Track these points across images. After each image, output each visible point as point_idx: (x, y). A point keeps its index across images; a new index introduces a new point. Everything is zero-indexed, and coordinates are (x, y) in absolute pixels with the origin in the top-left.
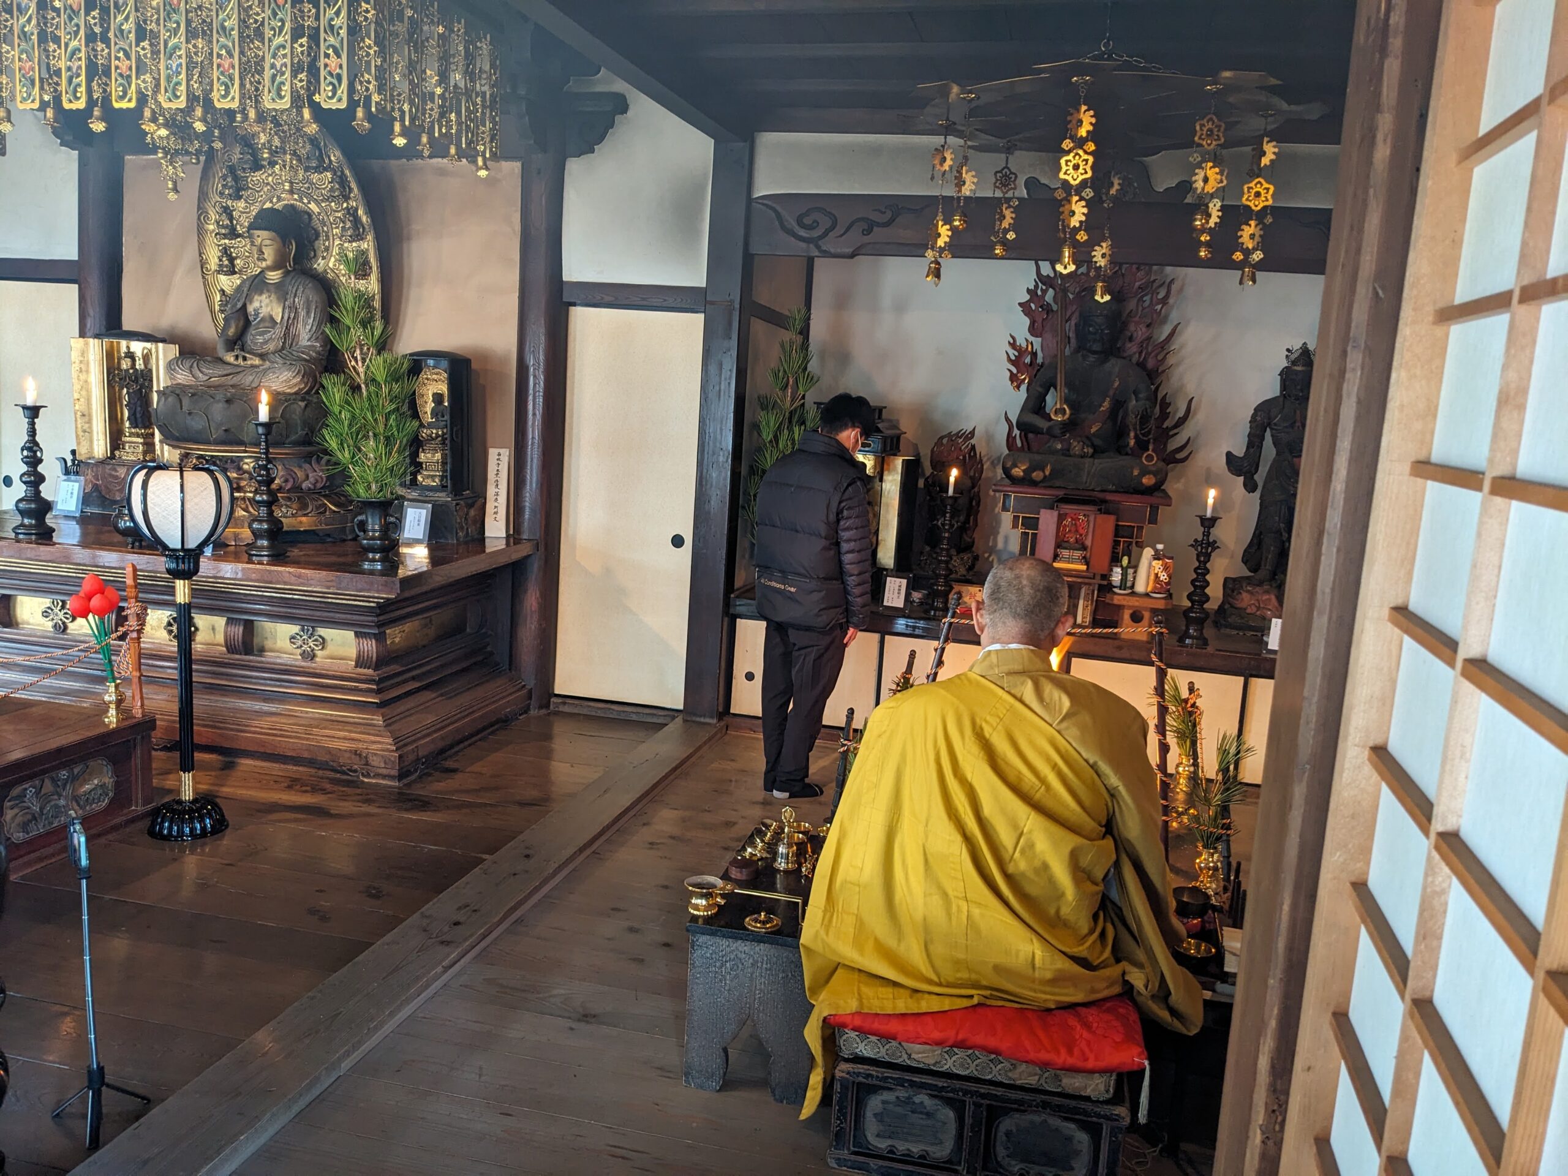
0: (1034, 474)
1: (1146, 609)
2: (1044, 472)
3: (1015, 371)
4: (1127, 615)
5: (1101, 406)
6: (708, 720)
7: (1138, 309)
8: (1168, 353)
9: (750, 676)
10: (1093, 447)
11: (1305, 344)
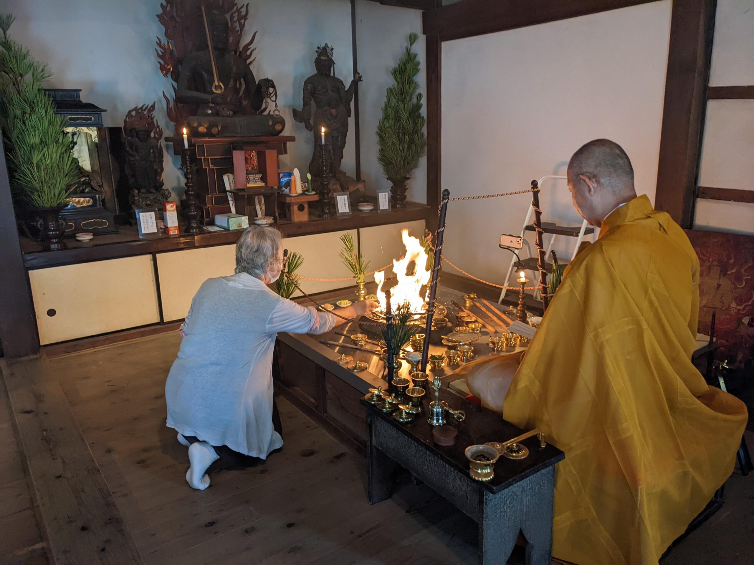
0: (213, 130)
1: (304, 202)
2: (218, 128)
3: (163, 63)
4: (296, 207)
6: (32, 357)
7: (231, 22)
8: (253, 50)
9: (52, 313)
10: (232, 110)
11: (326, 44)
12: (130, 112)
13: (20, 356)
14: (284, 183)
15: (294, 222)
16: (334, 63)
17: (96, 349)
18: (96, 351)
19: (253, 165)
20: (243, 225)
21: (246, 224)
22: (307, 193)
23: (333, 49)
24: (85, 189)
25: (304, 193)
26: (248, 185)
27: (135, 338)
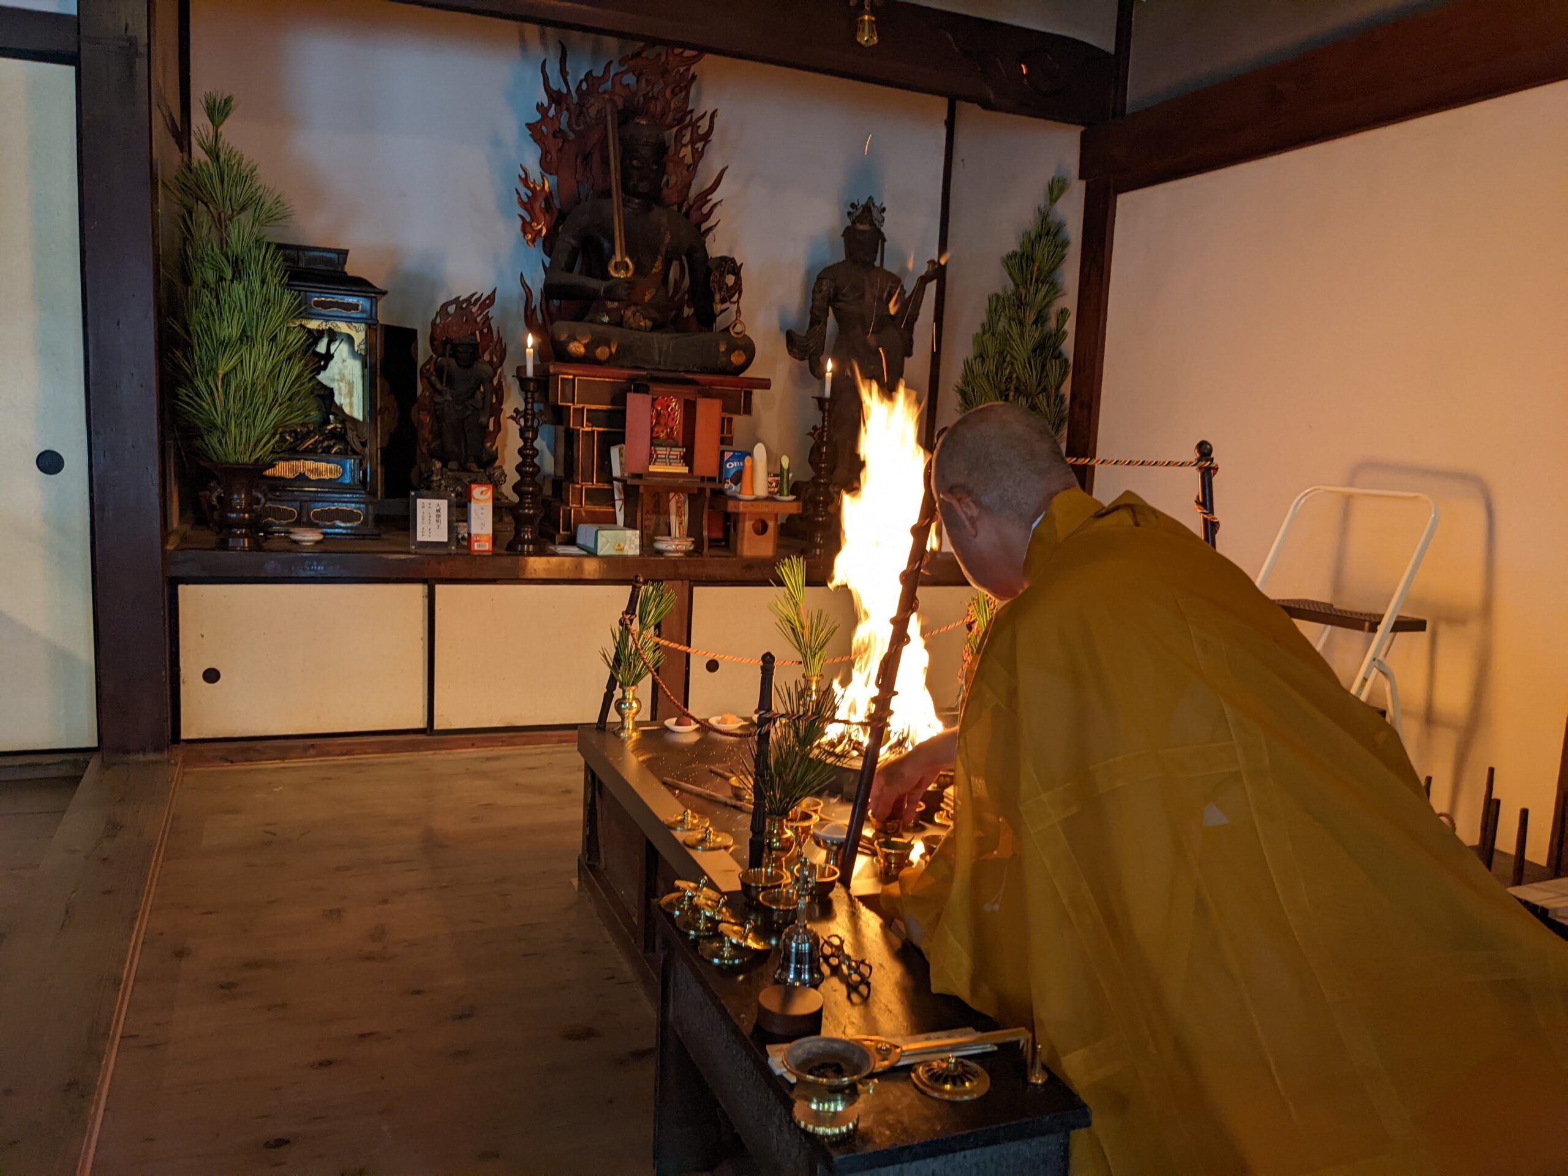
0: (599, 351)
1: (768, 517)
2: (610, 348)
3: (528, 219)
5: (653, 266)
6: (152, 757)
7: (676, 146)
8: (715, 205)
9: (212, 676)
10: (650, 319)
11: (870, 198)
12: (445, 305)
13: (127, 752)
14: (732, 472)
15: (741, 556)
16: (884, 240)
17: (288, 764)
18: (284, 768)
19: (672, 429)
20: (626, 547)
21: (633, 546)
22: (778, 497)
23: (884, 210)
24: (333, 447)
25: (770, 498)
26: (652, 468)
27: (366, 753)
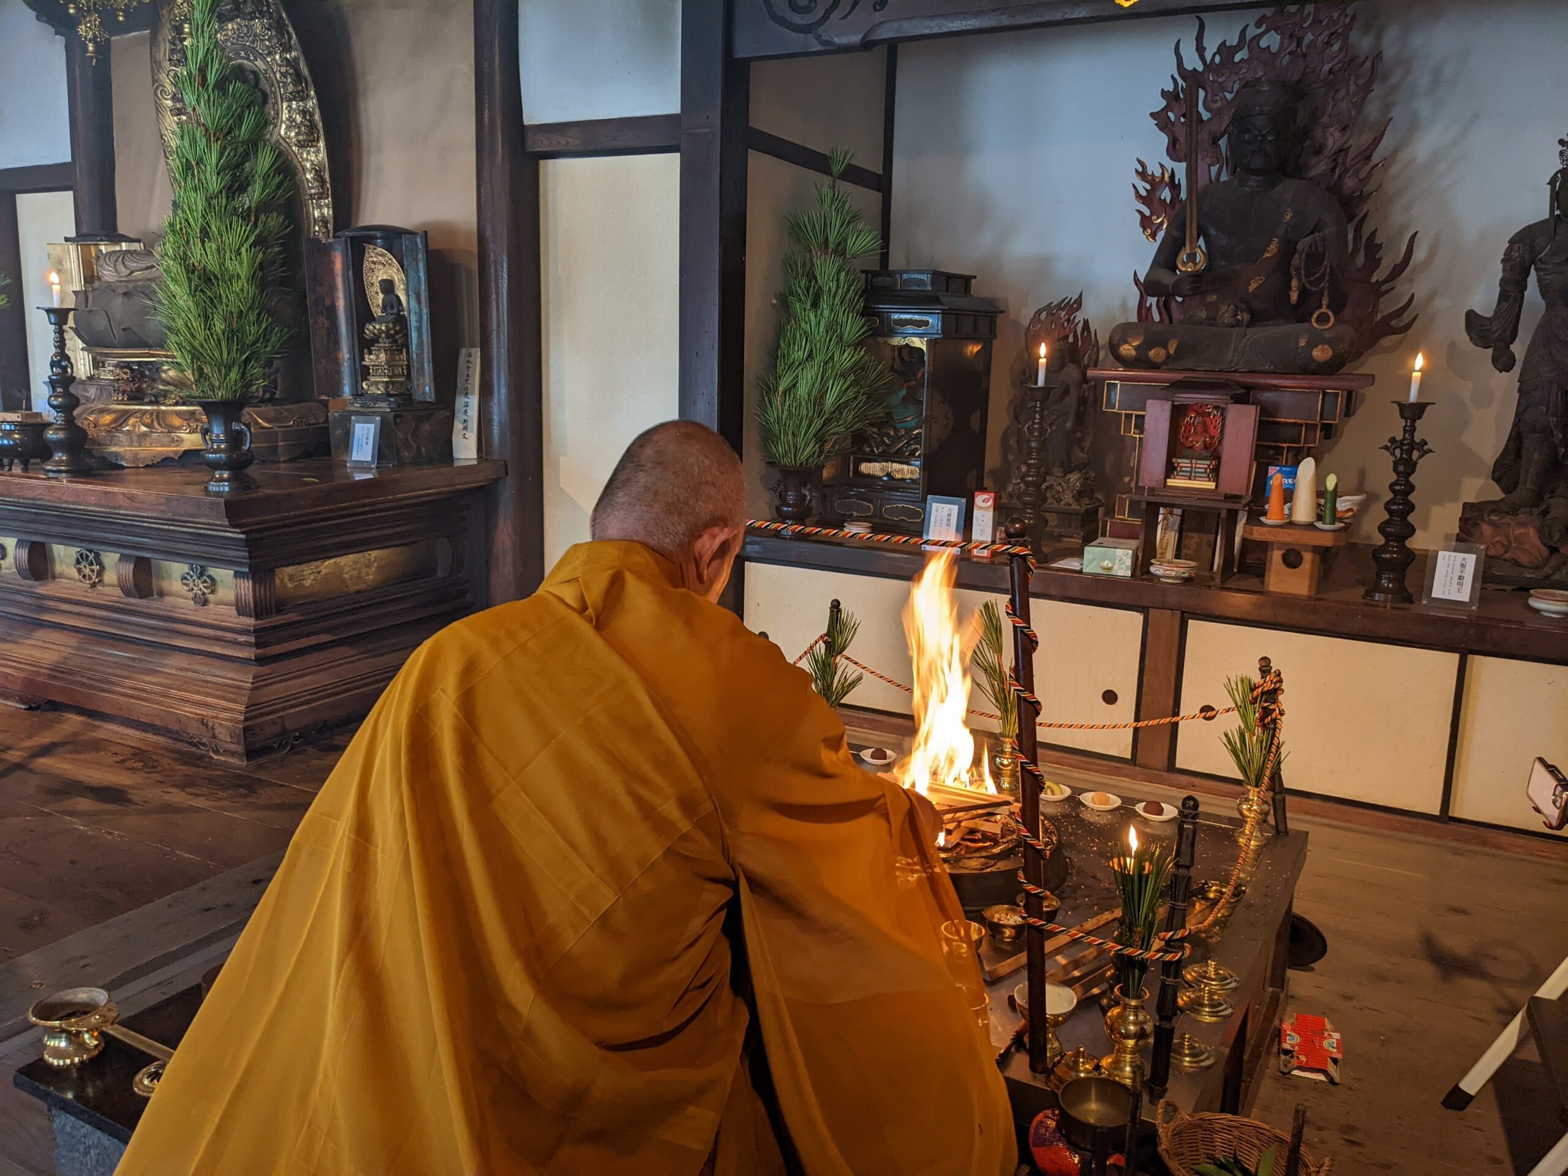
0: (1152, 353)
1: (1306, 547)
2: (1166, 349)
3: (1147, 212)
4: (1277, 555)
5: (1265, 251)
8: (1375, 167)
22: (1318, 524)
25: (1311, 525)
26: (1172, 483)
